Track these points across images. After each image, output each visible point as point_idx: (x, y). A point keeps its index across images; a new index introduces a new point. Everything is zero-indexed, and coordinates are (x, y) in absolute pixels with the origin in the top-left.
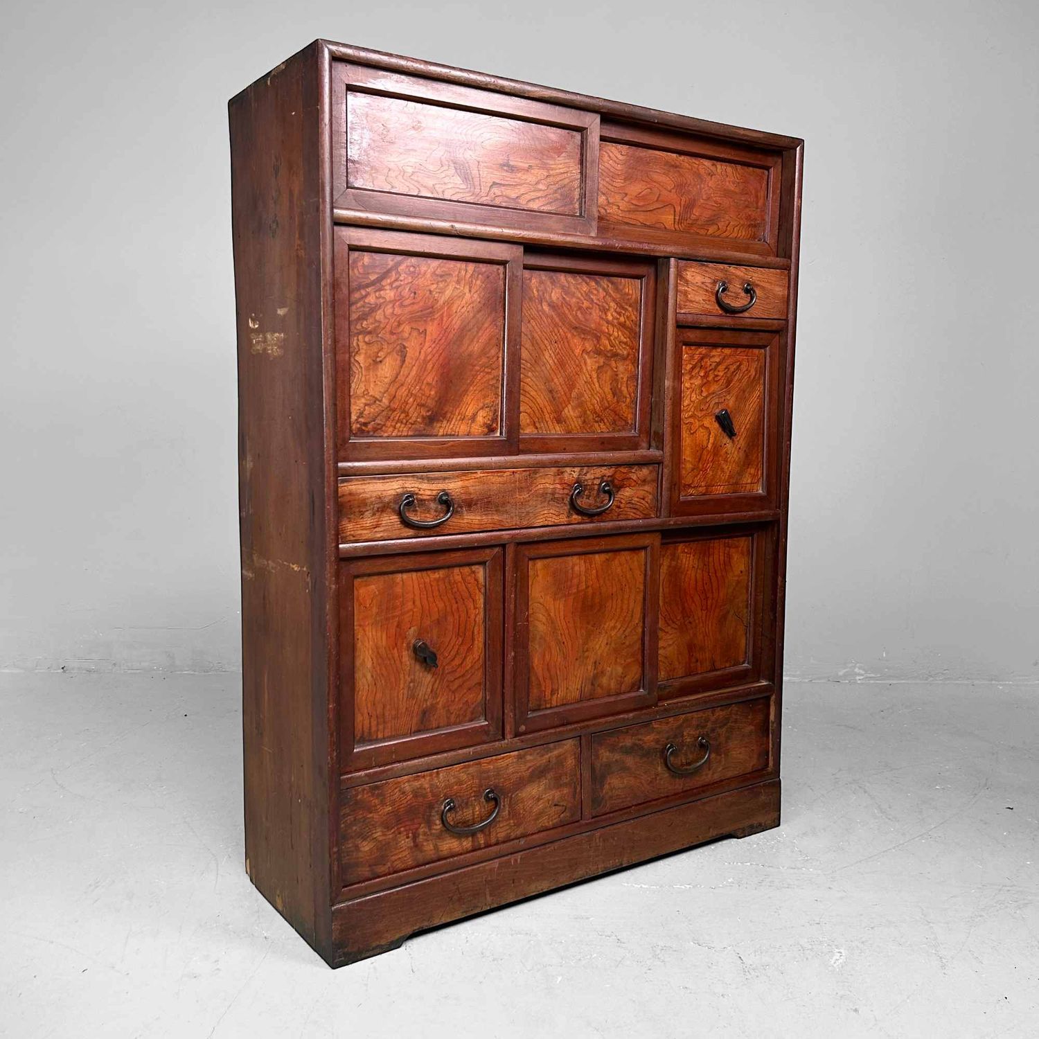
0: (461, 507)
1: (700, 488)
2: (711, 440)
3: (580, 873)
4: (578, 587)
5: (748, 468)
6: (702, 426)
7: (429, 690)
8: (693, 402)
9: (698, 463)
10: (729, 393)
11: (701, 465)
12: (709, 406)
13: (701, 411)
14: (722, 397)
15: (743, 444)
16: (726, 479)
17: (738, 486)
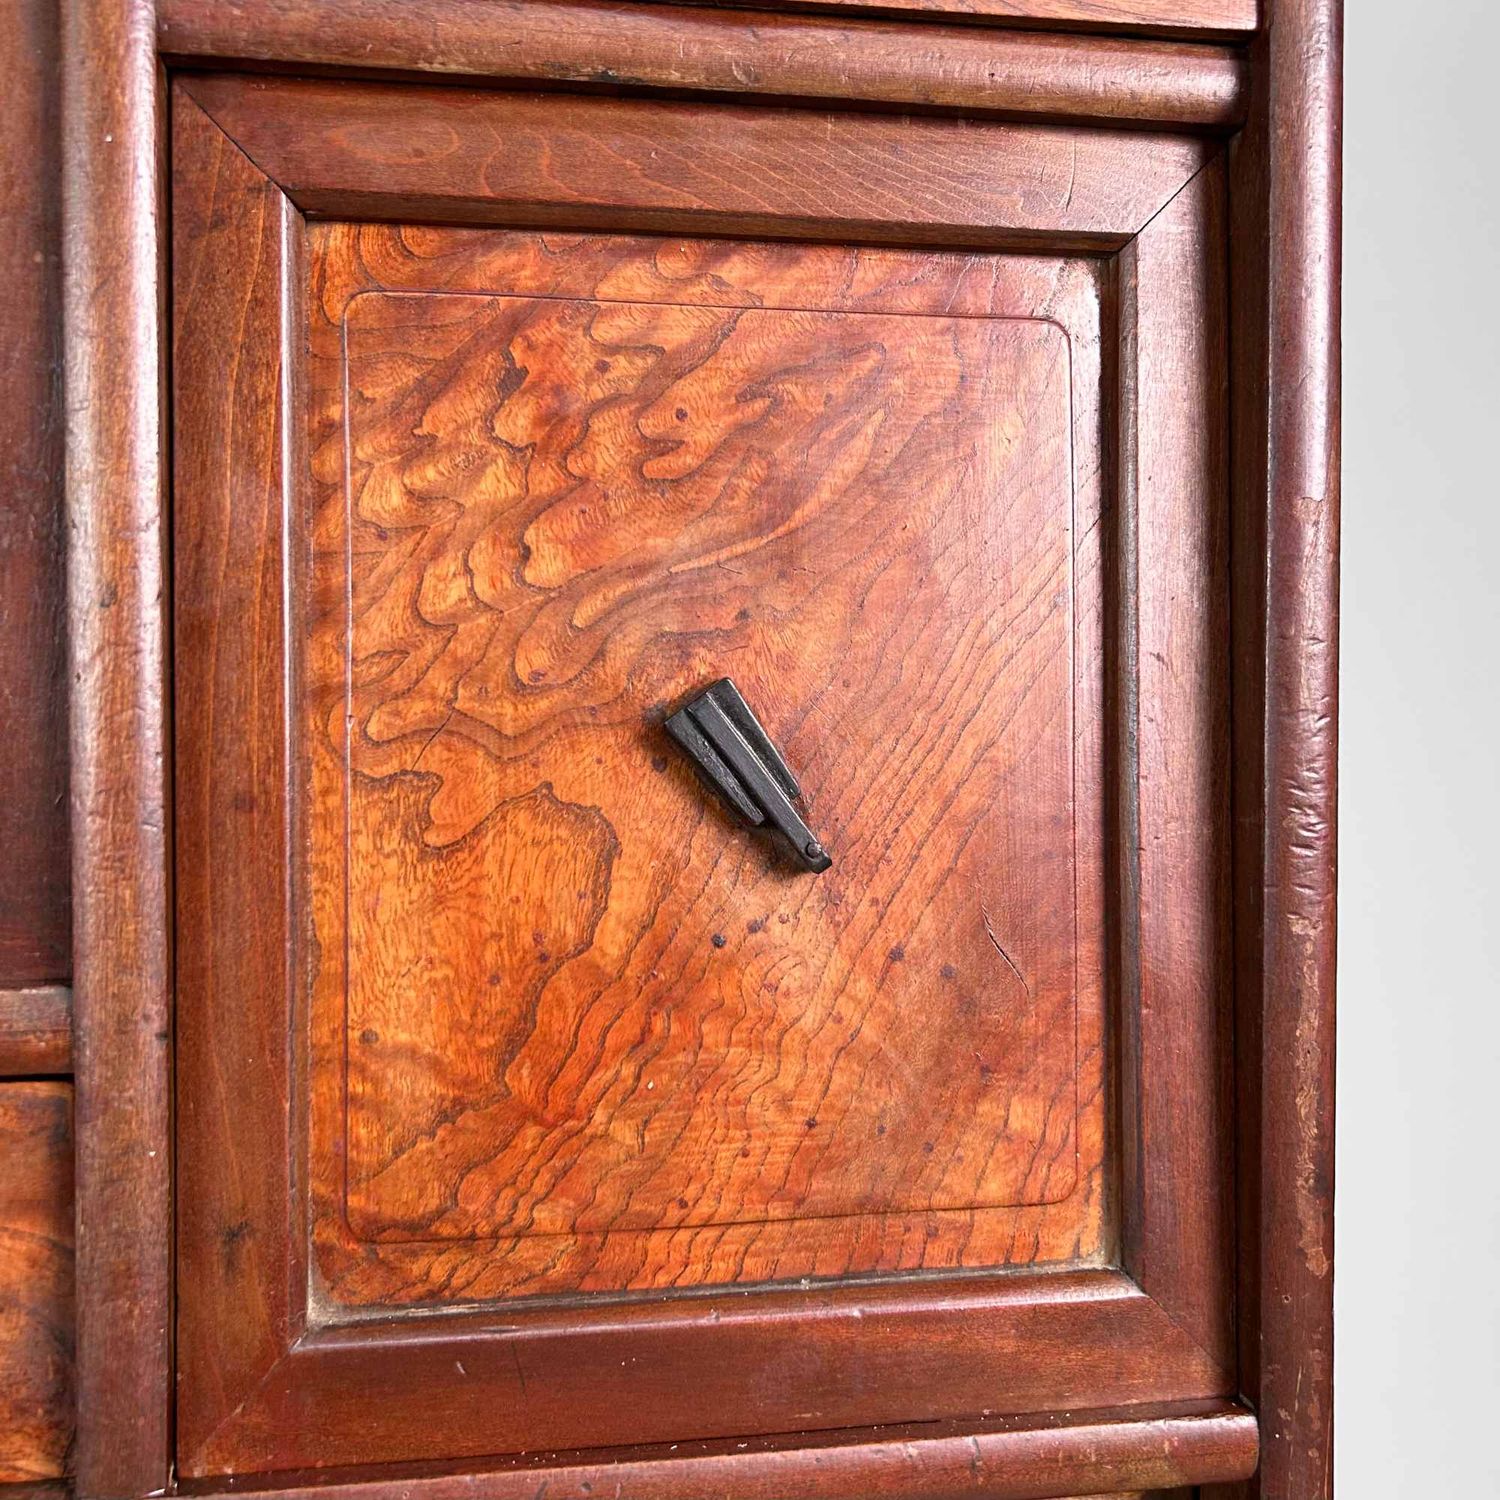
1: (526, 1250)
2: (627, 898)
5: (979, 1094)
6: (543, 799)
8: (447, 626)
9: (502, 1065)
10: (785, 563)
11: (523, 1080)
12: (600, 655)
13: (519, 689)
14: (717, 601)
15: (928, 925)
16: (773, 1174)
17: (894, 1224)
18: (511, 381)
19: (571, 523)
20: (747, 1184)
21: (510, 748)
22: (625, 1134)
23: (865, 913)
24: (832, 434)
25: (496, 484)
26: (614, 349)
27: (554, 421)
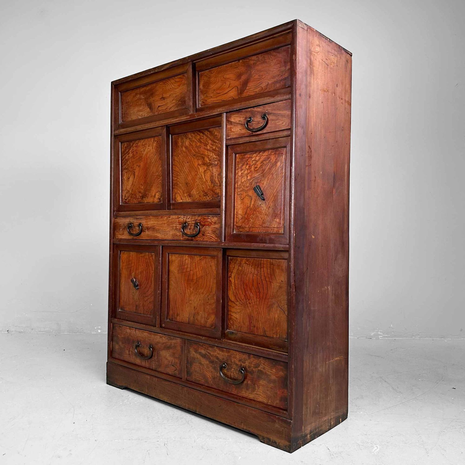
0: (146, 230)
1: (246, 229)
2: (252, 203)
3: (178, 403)
4: (186, 270)
5: (275, 218)
6: (248, 195)
7: (138, 299)
8: (243, 183)
9: (245, 215)
10: (263, 176)
11: (246, 216)
12: (252, 184)
13: (247, 187)
14: (259, 179)
15: (272, 205)
16: (261, 224)
17: (269, 229)
18: (247, 164)
19: (250, 174)
20: (259, 225)
21: (246, 192)
22: (252, 220)
23: (268, 204)
24: (267, 165)
25: (246, 172)
26: (253, 161)
27: (249, 167)
